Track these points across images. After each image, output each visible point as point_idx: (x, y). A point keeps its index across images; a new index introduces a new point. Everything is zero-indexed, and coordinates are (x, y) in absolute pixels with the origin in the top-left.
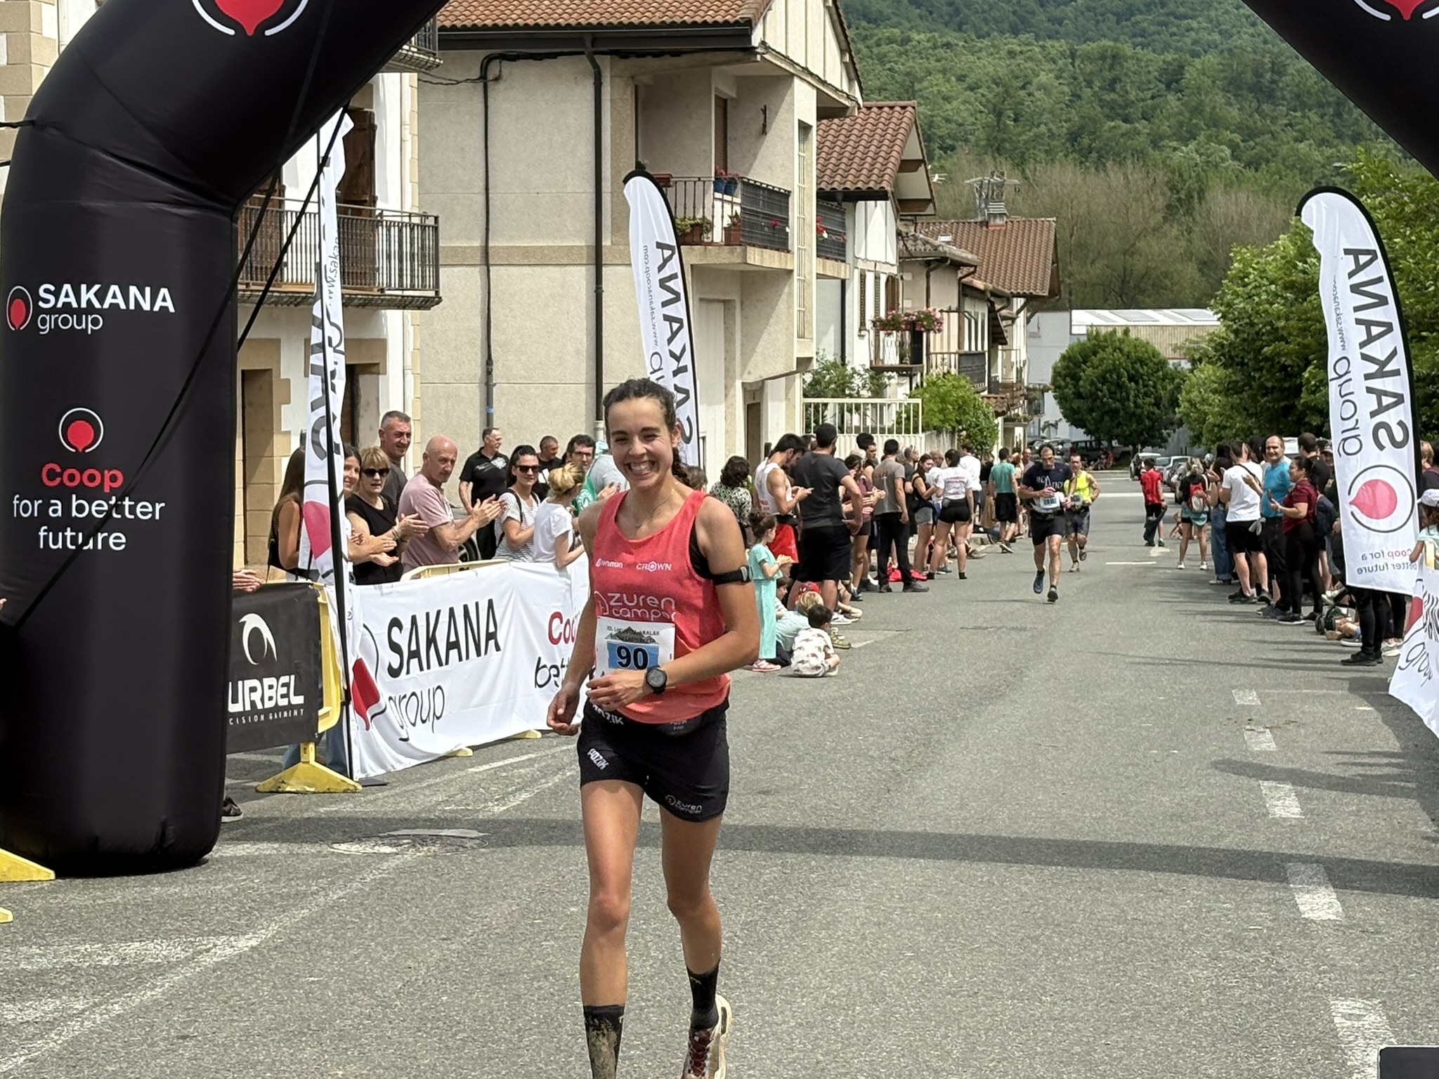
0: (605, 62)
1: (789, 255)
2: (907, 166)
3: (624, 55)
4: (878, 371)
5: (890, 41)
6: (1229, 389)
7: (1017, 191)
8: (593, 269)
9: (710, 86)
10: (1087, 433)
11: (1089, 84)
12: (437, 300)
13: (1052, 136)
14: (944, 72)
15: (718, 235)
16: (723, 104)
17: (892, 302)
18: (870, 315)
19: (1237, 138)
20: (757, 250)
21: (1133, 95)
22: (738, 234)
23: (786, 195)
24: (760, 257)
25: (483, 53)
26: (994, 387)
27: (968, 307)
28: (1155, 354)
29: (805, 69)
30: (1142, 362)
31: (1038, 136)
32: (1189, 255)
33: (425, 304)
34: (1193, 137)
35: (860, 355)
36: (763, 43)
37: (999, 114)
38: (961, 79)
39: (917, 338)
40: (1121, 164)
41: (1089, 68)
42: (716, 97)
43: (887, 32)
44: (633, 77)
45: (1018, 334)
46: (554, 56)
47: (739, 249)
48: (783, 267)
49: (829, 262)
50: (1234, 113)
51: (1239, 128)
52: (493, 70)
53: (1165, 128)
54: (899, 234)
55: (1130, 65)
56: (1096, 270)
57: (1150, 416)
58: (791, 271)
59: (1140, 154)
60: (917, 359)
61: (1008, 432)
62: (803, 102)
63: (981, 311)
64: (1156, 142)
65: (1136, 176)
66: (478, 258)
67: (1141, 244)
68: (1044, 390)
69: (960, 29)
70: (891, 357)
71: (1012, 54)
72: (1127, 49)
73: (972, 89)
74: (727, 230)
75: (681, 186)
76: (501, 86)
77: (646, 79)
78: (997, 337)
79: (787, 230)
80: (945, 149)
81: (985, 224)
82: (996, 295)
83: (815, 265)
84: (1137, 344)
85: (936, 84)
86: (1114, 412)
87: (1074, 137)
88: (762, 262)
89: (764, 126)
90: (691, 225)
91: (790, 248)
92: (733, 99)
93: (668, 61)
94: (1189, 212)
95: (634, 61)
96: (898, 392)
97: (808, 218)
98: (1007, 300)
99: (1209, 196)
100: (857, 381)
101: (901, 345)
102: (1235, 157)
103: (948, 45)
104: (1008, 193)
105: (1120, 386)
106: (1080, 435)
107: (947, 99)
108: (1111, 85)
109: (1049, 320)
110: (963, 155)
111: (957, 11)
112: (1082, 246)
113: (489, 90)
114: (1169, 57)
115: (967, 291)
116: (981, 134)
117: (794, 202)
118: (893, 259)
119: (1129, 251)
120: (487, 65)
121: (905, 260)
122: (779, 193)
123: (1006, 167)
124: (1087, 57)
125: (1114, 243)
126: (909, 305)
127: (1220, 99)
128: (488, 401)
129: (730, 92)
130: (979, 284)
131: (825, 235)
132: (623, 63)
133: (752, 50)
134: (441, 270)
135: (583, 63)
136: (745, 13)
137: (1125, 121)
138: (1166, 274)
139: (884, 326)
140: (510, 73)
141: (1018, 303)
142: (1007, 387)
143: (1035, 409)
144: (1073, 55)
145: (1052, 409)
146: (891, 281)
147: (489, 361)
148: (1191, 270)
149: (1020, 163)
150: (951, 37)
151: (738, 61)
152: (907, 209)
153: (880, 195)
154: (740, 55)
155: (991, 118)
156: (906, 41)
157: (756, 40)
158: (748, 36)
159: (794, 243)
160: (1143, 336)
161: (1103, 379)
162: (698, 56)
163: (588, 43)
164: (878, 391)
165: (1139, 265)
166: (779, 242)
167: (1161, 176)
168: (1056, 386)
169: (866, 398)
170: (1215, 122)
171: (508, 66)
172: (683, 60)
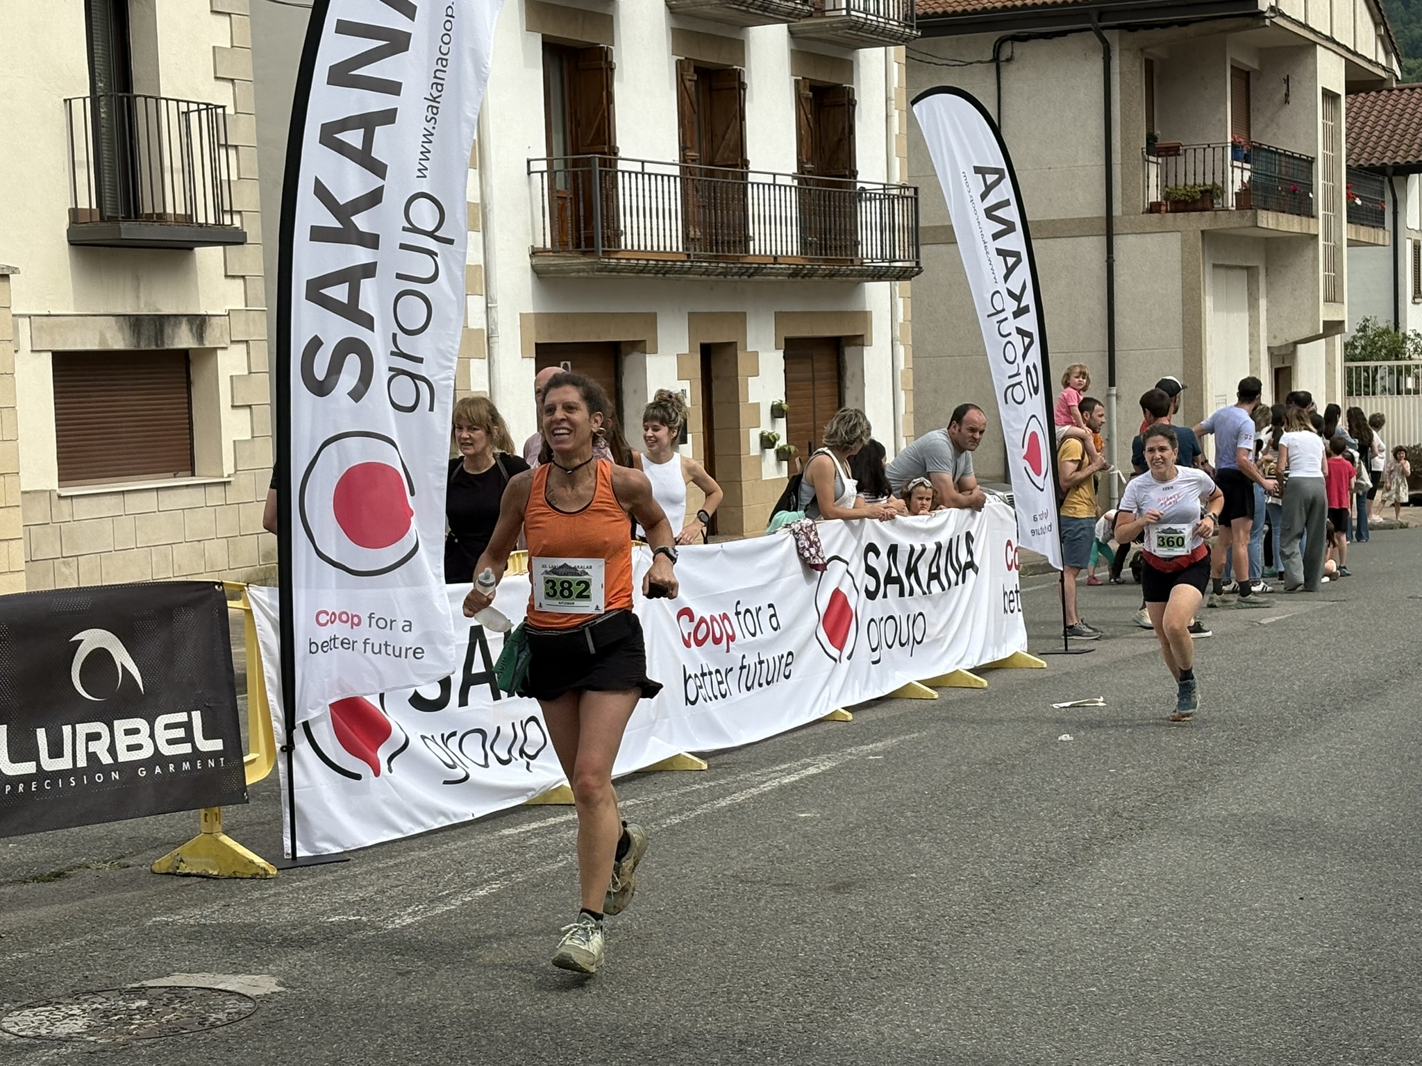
0: (1112, 36)
1: (1311, 220)
3: (1132, 28)
8: (1104, 239)
9: (1225, 56)
12: (916, 270)
15: (1231, 201)
16: (1242, 75)
20: (1270, 214)
22: (1250, 198)
23: (1311, 162)
24: (1270, 221)
25: (995, 36)
29: (1331, 40)
33: (909, 274)
35: (1413, 321)
36: (1271, 7)
42: (1232, 67)
44: (1142, 50)
46: (1064, 34)
47: (1249, 213)
48: (1304, 231)
49: (1363, 229)
52: (1006, 50)
58: (1317, 236)
62: (1329, 71)
74: (1239, 196)
75: (1190, 153)
76: (1013, 66)
77: (1155, 49)
79: (1311, 195)
83: (1346, 231)
88: (1278, 225)
89: (1287, 95)
90: (1202, 192)
91: (1314, 214)
92: (1255, 70)
93: (1175, 31)
95: (1142, 34)
97: (1337, 184)
113: (1002, 70)
117: (1319, 167)
120: (1000, 47)
122: (1300, 159)
129: (1251, 63)
131: (1358, 202)
132: (1131, 36)
133: (1260, 14)
135: (1091, 39)
140: (1022, 54)
151: (1247, 27)
154: (1249, 20)
157: (1263, 4)
158: (1254, 1)
159: (1319, 208)
162: (1206, 27)
163: (1095, 18)
166: (1304, 208)
171: (1020, 49)
172: (1191, 29)
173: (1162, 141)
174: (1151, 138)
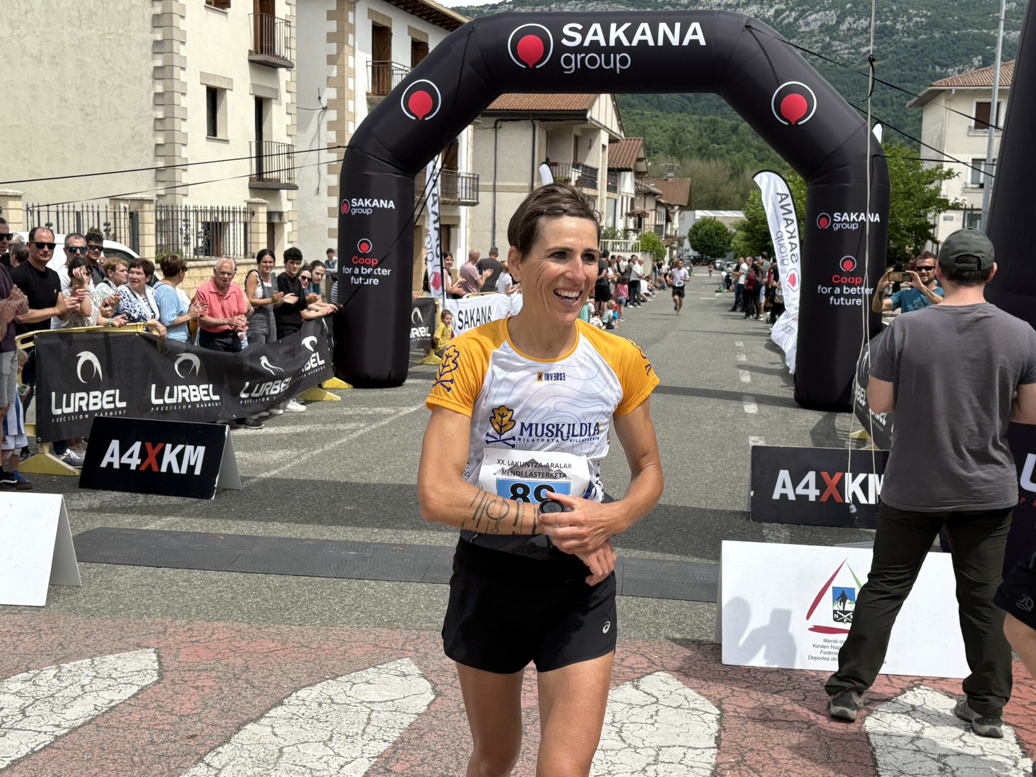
0: (537, 122)
1: (597, 190)
2: (639, 160)
3: (543, 120)
4: (626, 230)
5: (637, 114)
6: (747, 239)
7: (678, 168)
9: (572, 132)
10: (700, 253)
11: (706, 131)
12: (477, 203)
13: (692, 149)
14: (655, 125)
15: (573, 183)
16: (576, 138)
17: (632, 207)
18: (624, 211)
19: (756, 151)
20: (587, 188)
21: (721, 135)
22: (580, 182)
23: (596, 170)
24: (587, 191)
25: (495, 119)
26: (667, 236)
27: (659, 209)
28: (724, 226)
29: (605, 127)
30: (719, 229)
31: (687, 150)
32: (737, 192)
33: (474, 204)
34: (741, 150)
35: (620, 225)
36: (591, 117)
37: (674, 141)
38: (661, 128)
39: (640, 220)
40: (715, 159)
41: (706, 125)
42: (574, 136)
43: (635, 111)
44: (546, 128)
45: (676, 219)
46: (519, 120)
48: (595, 194)
49: (611, 193)
50: (755, 143)
51: (757, 148)
52: (499, 124)
53: (731, 147)
54: (636, 184)
55: (720, 125)
56: (704, 197)
57: (721, 248)
58: (598, 196)
59: (722, 156)
60: (640, 226)
61: (671, 252)
62: (604, 138)
63: (663, 211)
64: (728, 152)
65: (720, 164)
66: (492, 189)
67: (721, 188)
68: (684, 238)
69: (661, 110)
70: (631, 226)
71: (679, 120)
72: (719, 119)
73: (665, 132)
74: (576, 182)
75: (561, 166)
76: (501, 130)
77: (550, 129)
78: (668, 219)
79: (597, 182)
80: (655, 153)
81: (666, 180)
82: (669, 205)
83: (605, 194)
84: (718, 223)
85: (653, 130)
86: (709, 246)
87: (700, 149)
89: (590, 146)
91: (597, 188)
92: (580, 136)
93: (558, 123)
94: (738, 177)
95: (546, 123)
96: (633, 238)
97: (604, 178)
98: (672, 207)
99: (745, 171)
100: (619, 234)
101: (635, 222)
102: (755, 158)
103: (657, 116)
104: (675, 169)
105: (712, 237)
106: (696, 254)
107: (656, 135)
108: (713, 132)
109: (687, 214)
110: (661, 155)
111: (661, 104)
112: (700, 188)
113: (497, 131)
114: (734, 122)
115: (658, 203)
116: (667, 148)
117: (600, 172)
118: (633, 192)
119: (717, 190)
120: (497, 123)
121: (637, 192)
122: (594, 169)
123: (675, 159)
124: (705, 122)
125: (711, 187)
126: (638, 208)
127: (751, 137)
128: (494, 238)
129: (579, 133)
130: (663, 201)
131: (610, 184)
132: (543, 123)
133: (586, 120)
134: (480, 193)
135: (529, 123)
136: (585, 107)
137: (718, 144)
138: (729, 199)
139: (628, 215)
140: (504, 126)
141: (676, 208)
142: (671, 237)
143: (681, 244)
144: (700, 121)
145: (687, 244)
146: (632, 200)
147: (494, 224)
148: (738, 197)
149: (680, 158)
150: (658, 113)
151: (582, 123)
152: (639, 175)
153: (629, 170)
154: (583, 121)
155: (671, 143)
156: (642, 114)
157: (588, 116)
158: (585, 115)
159: (599, 187)
160: (720, 220)
161: (706, 234)
162: (568, 122)
163: (531, 116)
164: (626, 237)
165: (720, 195)
166: (594, 186)
167: (729, 164)
168: (689, 236)
169: (622, 240)
170: (749, 145)
171: (504, 123)
172: (564, 122)
173: (551, 161)
174: (547, 159)
